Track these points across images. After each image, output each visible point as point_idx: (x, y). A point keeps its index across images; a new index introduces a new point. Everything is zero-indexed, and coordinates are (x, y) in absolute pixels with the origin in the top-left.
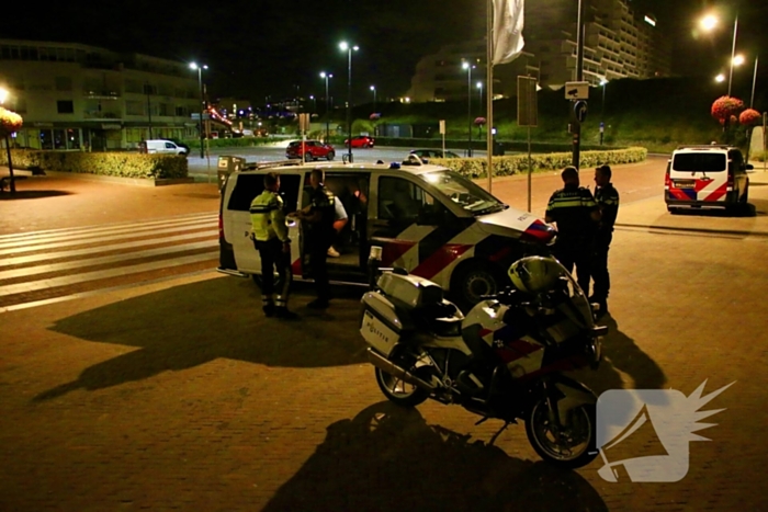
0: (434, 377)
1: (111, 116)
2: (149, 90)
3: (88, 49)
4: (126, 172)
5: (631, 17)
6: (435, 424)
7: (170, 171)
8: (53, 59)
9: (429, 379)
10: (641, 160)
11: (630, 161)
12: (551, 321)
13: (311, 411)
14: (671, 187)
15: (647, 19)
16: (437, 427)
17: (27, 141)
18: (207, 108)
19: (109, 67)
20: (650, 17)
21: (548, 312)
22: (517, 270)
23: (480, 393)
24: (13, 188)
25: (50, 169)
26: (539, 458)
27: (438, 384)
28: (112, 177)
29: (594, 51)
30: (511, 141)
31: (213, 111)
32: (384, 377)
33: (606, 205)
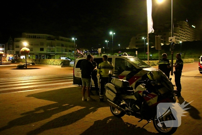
0: (126, 107)
1: (53, 52)
2: (62, 45)
3: (48, 35)
4: (54, 64)
5: (188, 25)
6: (126, 122)
7: (65, 64)
8: (40, 38)
9: (124, 108)
10: (192, 62)
11: (189, 63)
12: (159, 87)
13: (91, 117)
14: (200, 66)
15: (193, 26)
16: (127, 123)
17: (32, 57)
18: (77, 50)
19: (53, 40)
20: (193, 25)
21: (159, 84)
22: (150, 74)
23: (139, 111)
24: (26, 67)
25: (36, 63)
26: (157, 132)
27: (127, 109)
28: (51, 65)
29: (178, 34)
30: (156, 58)
31: (78, 51)
32: (113, 109)
33: (180, 64)
